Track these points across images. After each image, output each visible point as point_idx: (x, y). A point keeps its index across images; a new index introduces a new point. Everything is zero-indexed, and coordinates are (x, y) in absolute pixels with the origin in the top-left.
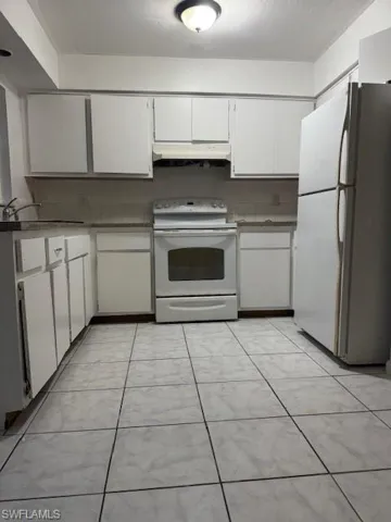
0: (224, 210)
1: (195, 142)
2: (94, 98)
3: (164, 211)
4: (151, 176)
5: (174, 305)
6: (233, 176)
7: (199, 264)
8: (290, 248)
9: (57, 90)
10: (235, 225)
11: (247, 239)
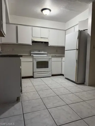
0: (47, 53)
1: (41, 38)
2: (18, 26)
3: (33, 53)
4: (31, 45)
5: (38, 74)
6: (49, 46)
7: (43, 65)
8: (61, 61)
9: (9, 23)
10: (51, 56)
11: (54, 59)
